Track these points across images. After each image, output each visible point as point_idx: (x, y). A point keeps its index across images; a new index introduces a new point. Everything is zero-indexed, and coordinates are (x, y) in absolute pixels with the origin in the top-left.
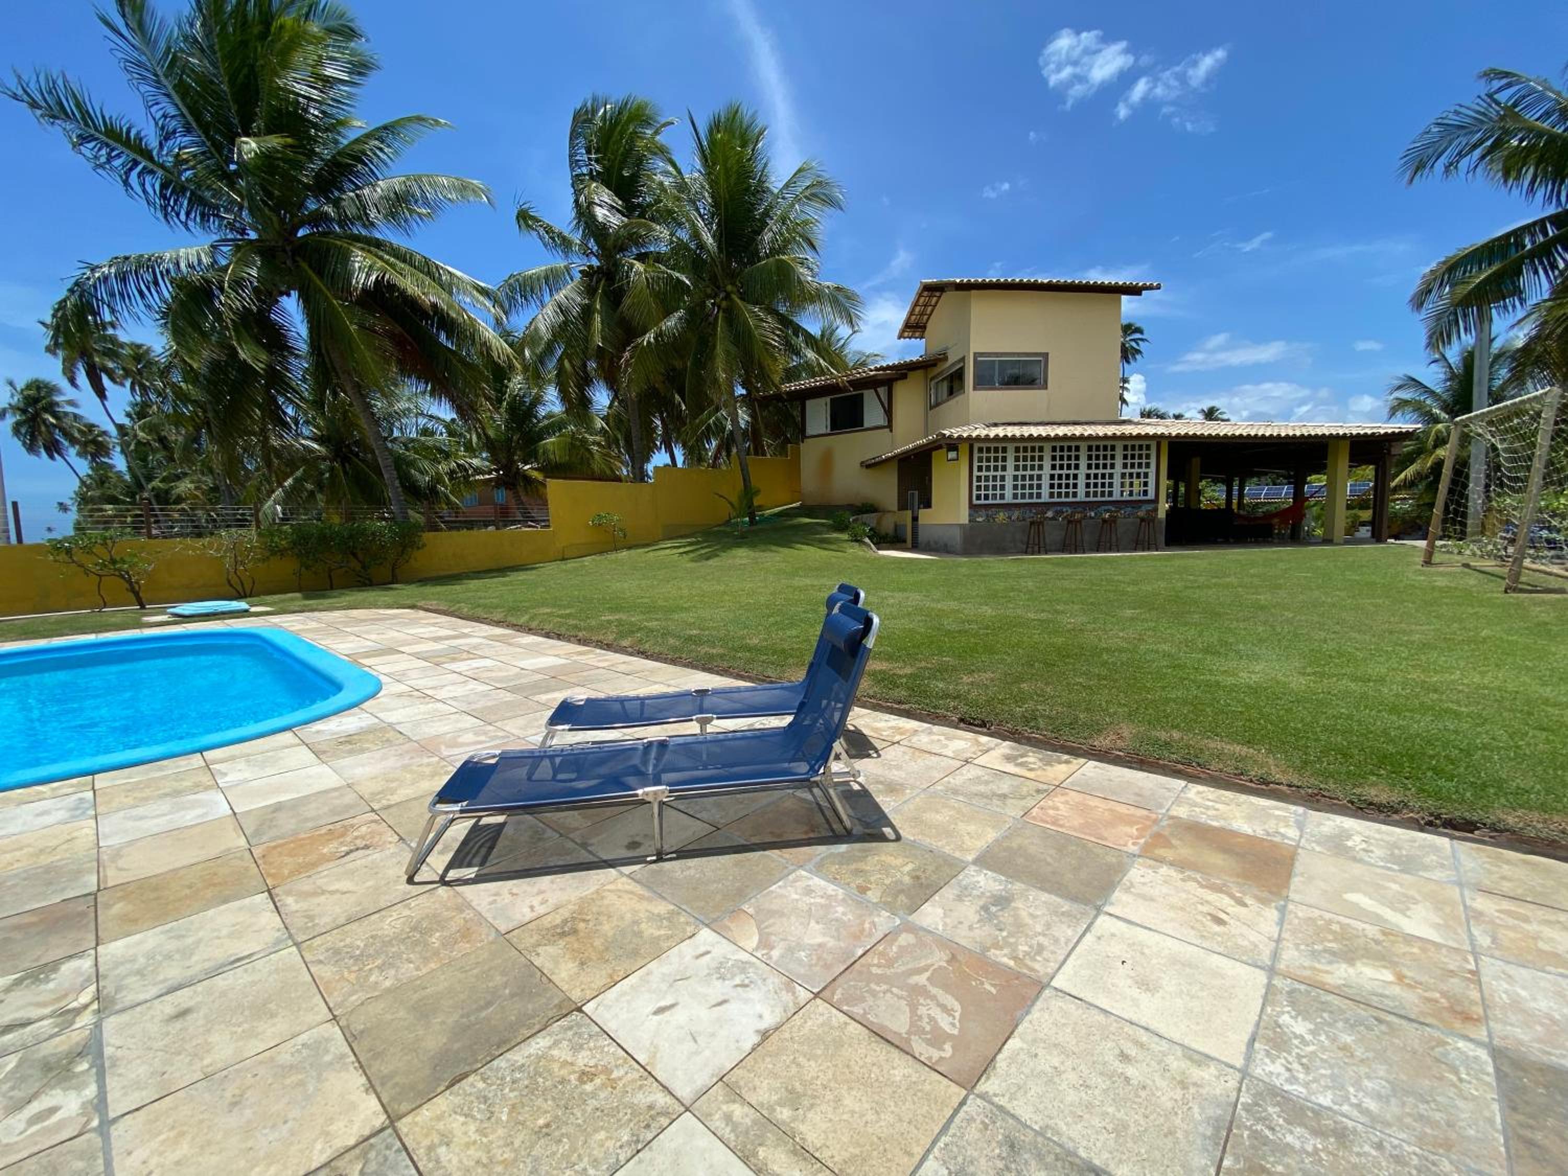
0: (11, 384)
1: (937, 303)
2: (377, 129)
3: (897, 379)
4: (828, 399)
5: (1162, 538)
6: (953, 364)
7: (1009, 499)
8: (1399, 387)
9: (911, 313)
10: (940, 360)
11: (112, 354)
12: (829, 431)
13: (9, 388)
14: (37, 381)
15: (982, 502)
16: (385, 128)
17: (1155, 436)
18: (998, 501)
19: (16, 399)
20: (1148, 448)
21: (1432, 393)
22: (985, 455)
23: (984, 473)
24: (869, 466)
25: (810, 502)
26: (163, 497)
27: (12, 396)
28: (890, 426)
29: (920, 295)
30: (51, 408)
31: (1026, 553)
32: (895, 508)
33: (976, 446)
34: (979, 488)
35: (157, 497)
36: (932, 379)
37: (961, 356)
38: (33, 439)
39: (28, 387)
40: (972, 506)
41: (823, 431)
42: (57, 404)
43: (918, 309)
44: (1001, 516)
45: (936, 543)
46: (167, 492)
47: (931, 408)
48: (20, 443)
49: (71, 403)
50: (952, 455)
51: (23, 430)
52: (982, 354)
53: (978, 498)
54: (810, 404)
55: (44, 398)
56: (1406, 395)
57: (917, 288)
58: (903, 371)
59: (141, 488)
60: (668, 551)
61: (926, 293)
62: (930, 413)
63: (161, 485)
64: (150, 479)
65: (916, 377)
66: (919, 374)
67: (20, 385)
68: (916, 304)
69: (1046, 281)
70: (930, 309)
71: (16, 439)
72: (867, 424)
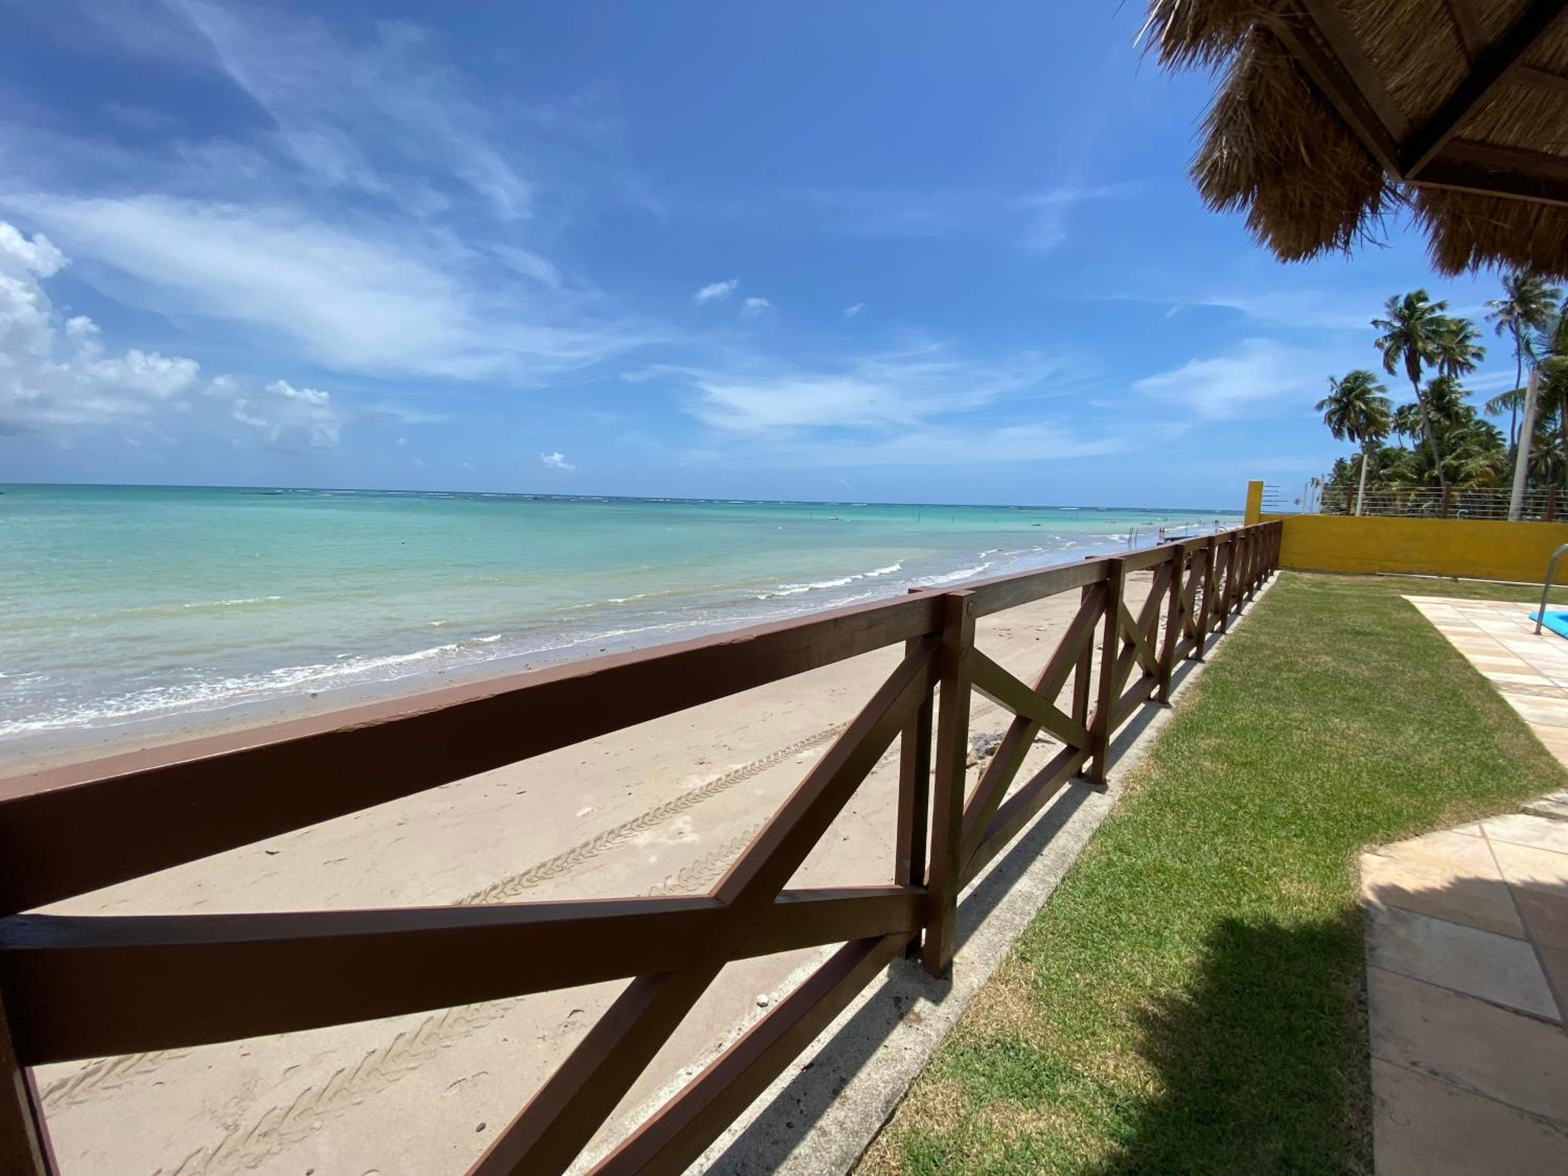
0: (1332, 379)
11: (1434, 335)
13: (1330, 383)
14: (1358, 372)
19: (1334, 391)
26: (1453, 475)
27: (1332, 389)
30: (1361, 396)
35: (1446, 475)
38: (1341, 422)
39: (1346, 380)
42: (1369, 391)
46: (1457, 469)
48: (1330, 430)
49: (1381, 389)
51: (1334, 419)
55: (1358, 387)
59: (1431, 463)
63: (1452, 462)
64: (1442, 456)
67: (1340, 379)
71: (1327, 426)
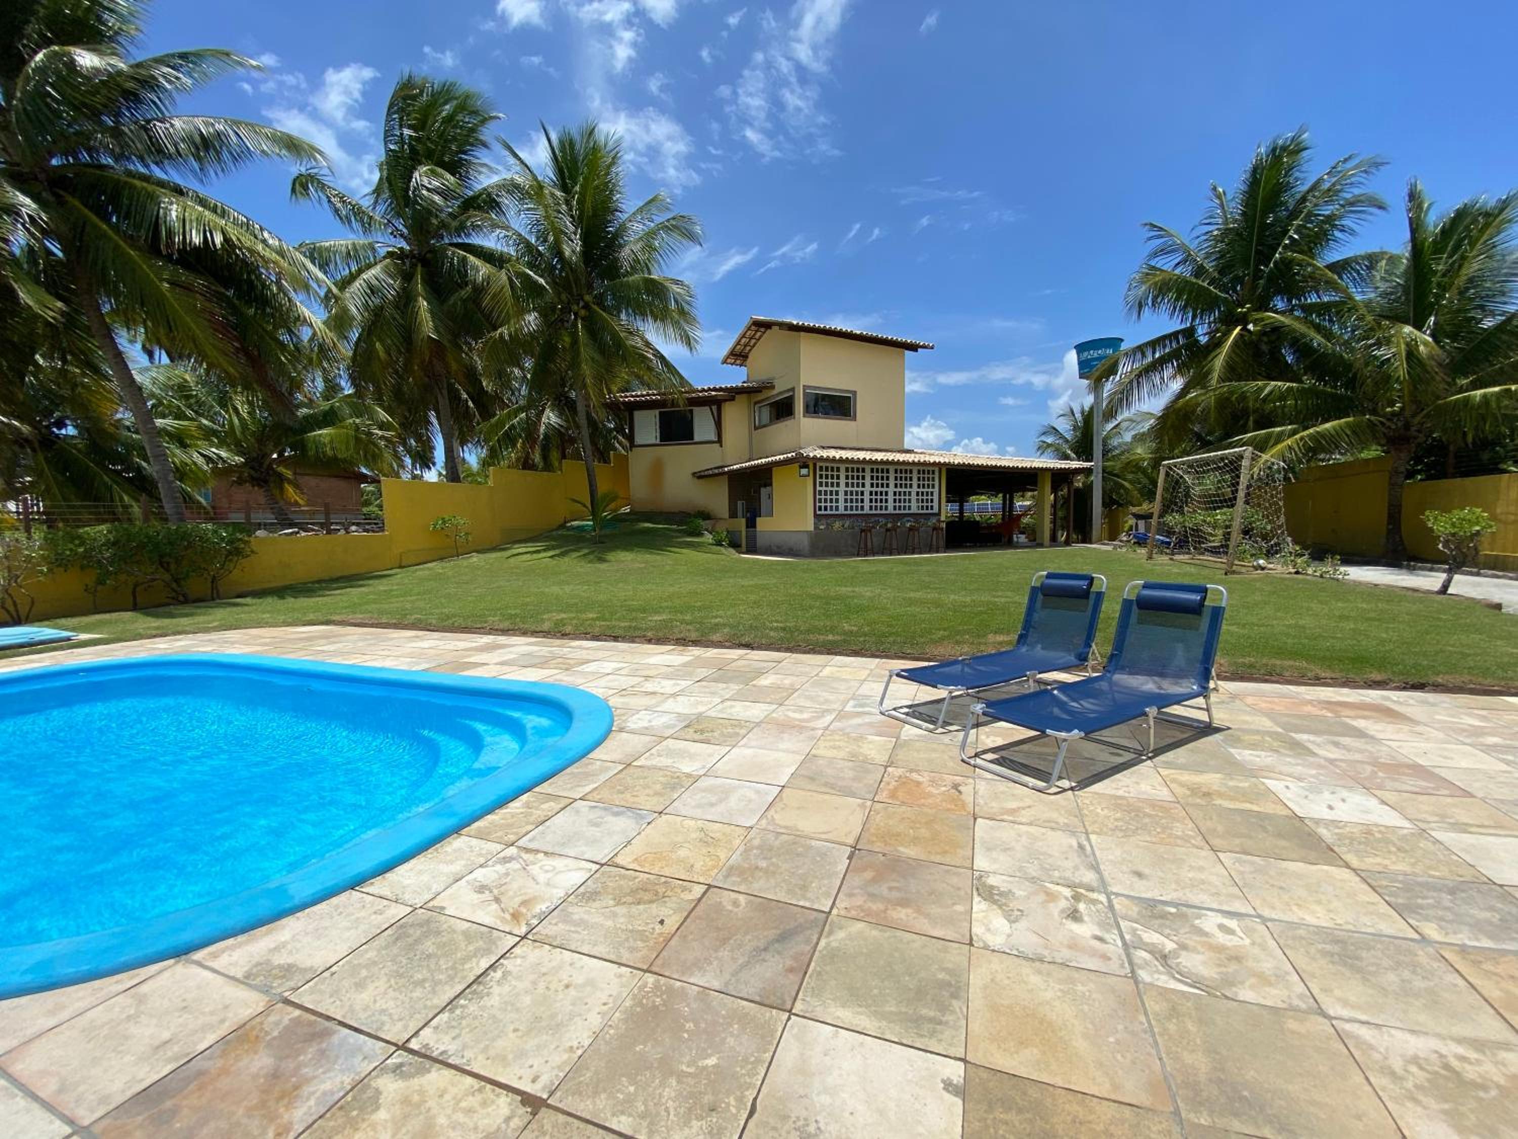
1: (760, 337)
2: (167, 55)
3: (726, 400)
4: (657, 412)
5: (942, 543)
6: (781, 393)
7: (841, 511)
8: (1044, 434)
9: (738, 343)
10: (766, 388)
12: (658, 442)
15: (823, 512)
16: (183, 56)
17: (935, 464)
18: (834, 512)
20: (933, 472)
21: (1067, 441)
22: (824, 473)
23: (823, 488)
24: (700, 477)
25: (637, 510)
28: (720, 441)
29: (749, 329)
31: (858, 555)
32: (727, 515)
33: (819, 464)
34: (820, 501)
36: (756, 403)
37: (790, 387)
40: (816, 516)
41: (653, 441)
43: (744, 340)
44: (837, 525)
45: (778, 547)
47: (756, 428)
50: (804, 471)
52: (809, 387)
53: (820, 509)
54: (637, 415)
56: (1050, 440)
57: (746, 322)
58: (733, 393)
60: (525, 557)
61: (753, 328)
62: (755, 433)
65: (741, 399)
66: (744, 396)
68: (743, 336)
69: (858, 332)
70: (753, 341)
72: (697, 438)
